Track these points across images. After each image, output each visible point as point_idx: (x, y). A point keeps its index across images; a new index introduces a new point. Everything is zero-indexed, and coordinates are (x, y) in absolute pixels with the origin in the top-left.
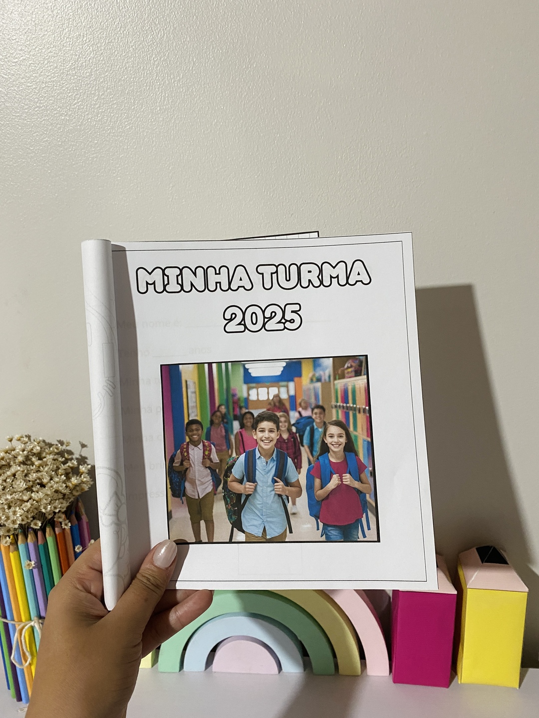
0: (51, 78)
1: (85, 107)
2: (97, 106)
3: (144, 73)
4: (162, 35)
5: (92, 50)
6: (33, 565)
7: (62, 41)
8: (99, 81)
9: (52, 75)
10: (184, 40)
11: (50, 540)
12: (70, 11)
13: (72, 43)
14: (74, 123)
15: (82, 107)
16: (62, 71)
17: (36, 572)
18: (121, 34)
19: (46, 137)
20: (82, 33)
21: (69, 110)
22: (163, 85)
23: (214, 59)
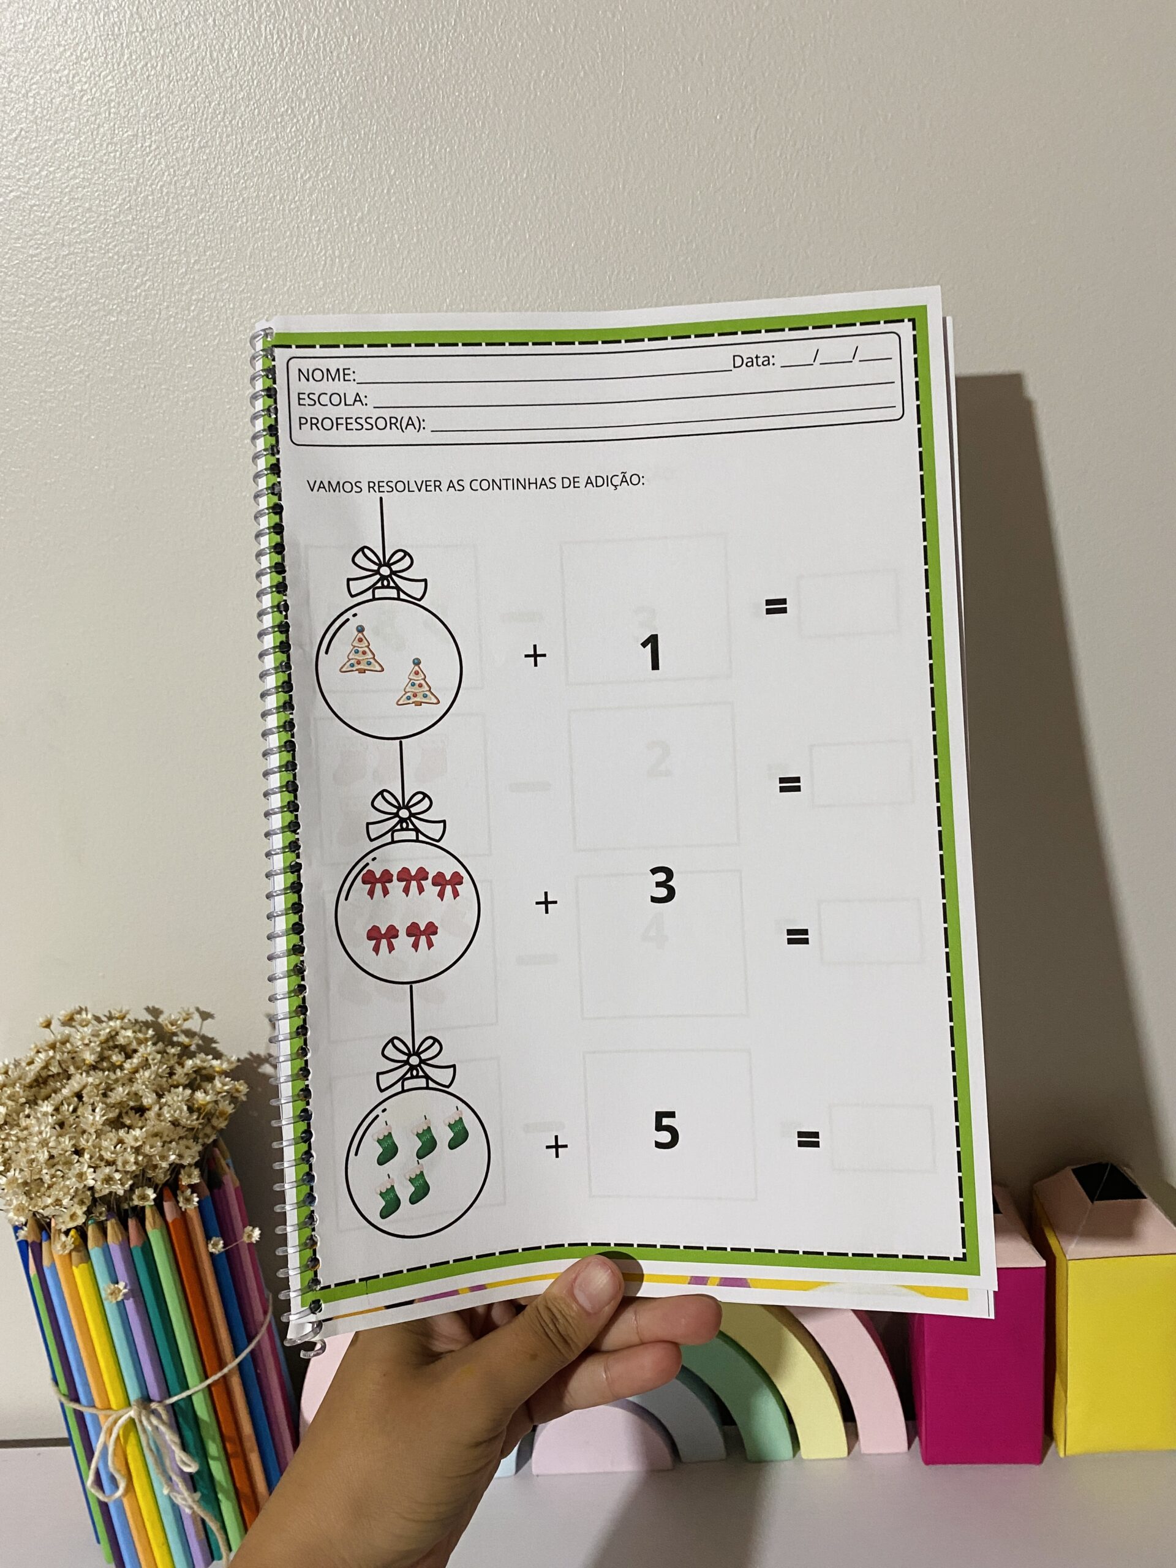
0: (80, 234)
1: (160, 293)
2: (187, 288)
3: (284, 209)
4: (317, 123)
5: (167, 166)
6: (125, 1291)
7: (97, 152)
8: (186, 232)
9: (82, 227)
10: (366, 130)
11: (155, 1236)
12: (111, 84)
13: (121, 154)
14: (138, 329)
15: (153, 292)
16: (102, 218)
17: (130, 1304)
18: (226, 126)
19: (80, 363)
20: (140, 131)
21: (126, 299)
22: (328, 230)
23: (436, 167)
